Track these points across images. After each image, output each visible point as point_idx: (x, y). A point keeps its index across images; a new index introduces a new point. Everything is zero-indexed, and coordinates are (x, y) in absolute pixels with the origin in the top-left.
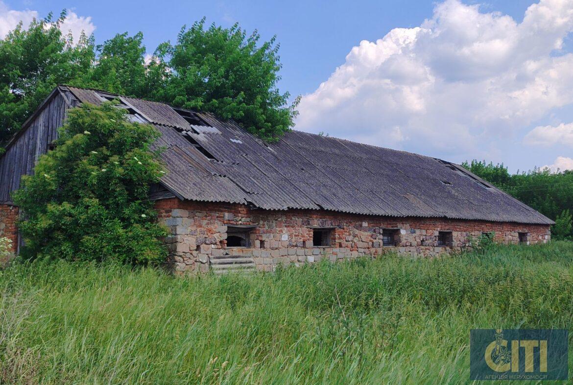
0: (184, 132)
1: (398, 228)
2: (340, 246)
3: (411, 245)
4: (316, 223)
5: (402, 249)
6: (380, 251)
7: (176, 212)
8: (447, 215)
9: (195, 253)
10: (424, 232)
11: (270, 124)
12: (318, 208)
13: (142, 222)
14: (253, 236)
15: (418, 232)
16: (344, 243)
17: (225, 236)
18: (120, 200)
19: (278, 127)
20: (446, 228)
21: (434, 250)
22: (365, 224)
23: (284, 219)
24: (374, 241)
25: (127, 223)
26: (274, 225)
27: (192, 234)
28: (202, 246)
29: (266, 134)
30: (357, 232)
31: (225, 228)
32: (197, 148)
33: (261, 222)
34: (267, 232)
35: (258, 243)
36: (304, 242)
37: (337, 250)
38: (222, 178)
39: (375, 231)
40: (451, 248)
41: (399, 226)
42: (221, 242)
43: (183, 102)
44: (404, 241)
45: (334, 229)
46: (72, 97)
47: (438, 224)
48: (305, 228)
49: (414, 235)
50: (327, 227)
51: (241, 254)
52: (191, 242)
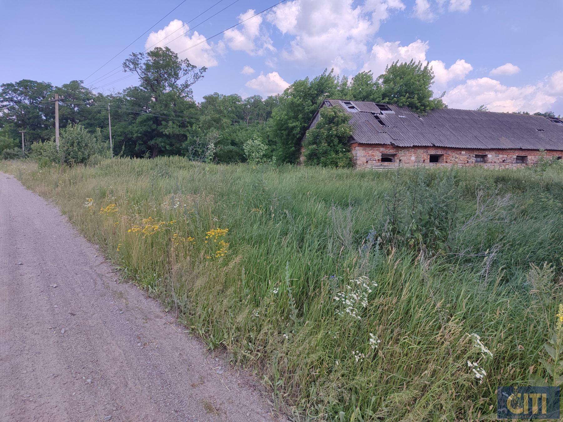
0: (375, 115)
1: (487, 154)
2: (446, 162)
3: (495, 162)
4: (433, 152)
5: (489, 165)
6: (473, 165)
7: (357, 148)
8: (522, 147)
9: (365, 164)
10: (506, 156)
11: (423, 107)
12: (432, 145)
13: (342, 152)
14: (396, 158)
15: (501, 156)
16: (448, 161)
17: (381, 158)
18: (336, 143)
19: (427, 108)
20: (522, 154)
21: (512, 165)
22: (463, 152)
23: (413, 150)
24: (469, 160)
25: (337, 152)
26: (407, 153)
27: (364, 156)
28: (369, 162)
29: (421, 112)
30: (457, 156)
31: (381, 154)
32: (378, 121)
33: (400, 152)
34: (403, 156)
35: (398, 161)
36: (424, 160)
37: (444, 164)
38: (384, 134)
39: (470, 156)
40: (526, 164)
41: (487, 153)
42: (378, 160)
43: (380, 101)
44: (490, 161)
45: (443, 155)
46: (329, 104)
47: (516, 152)
48: (425, 154)
49: (498, 158)
50: (438, 154)
51: (389, 165)
52: (364, 160)
